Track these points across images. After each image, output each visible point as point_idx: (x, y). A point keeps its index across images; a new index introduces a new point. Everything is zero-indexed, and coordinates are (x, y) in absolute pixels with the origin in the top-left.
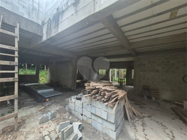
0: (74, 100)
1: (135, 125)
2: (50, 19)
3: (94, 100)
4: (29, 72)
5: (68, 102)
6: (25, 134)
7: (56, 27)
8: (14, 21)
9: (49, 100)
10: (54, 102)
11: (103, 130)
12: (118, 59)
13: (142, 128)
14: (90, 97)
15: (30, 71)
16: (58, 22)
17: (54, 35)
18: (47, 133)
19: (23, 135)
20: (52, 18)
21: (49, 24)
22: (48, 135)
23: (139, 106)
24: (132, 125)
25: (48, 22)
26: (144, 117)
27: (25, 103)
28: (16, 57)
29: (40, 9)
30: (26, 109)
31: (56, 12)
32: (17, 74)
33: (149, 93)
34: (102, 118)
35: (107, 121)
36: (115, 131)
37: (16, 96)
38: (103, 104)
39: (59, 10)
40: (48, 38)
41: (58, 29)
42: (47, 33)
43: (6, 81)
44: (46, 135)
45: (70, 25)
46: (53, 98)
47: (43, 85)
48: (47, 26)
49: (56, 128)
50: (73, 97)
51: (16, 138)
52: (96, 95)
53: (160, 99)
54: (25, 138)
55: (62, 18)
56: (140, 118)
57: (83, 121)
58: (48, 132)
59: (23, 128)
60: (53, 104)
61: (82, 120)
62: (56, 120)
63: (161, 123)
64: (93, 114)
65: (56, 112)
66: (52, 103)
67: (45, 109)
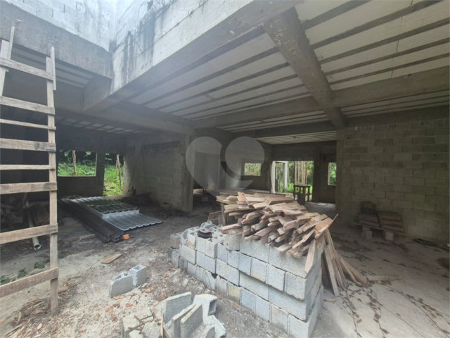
0: (194, 237)
1: (351, 305)
2: (129, 33)
3: (247, 240)
4: (81, 171)
5: (179, 242)
6: (76, 323)
7: (147, 53)
8: (42, 41)
9: (131, 238)
10: (143, 241)
11: (273, 315)
12: (295, 137)
13: (371, 312)
14: (238, 230)
15: (83, 169)
16: (153, 38)
17: (142, 72)
18: (134, 323)
19: (71, 323)
20: (134, 29)
21: (129, 47)
22: (136, 328)
23: (354, 255)
24: (345, 305)
25: (126, 41)
26: (372, 282)
27: (74, 243)
28: (52, 130)
29: (103, 14)
30: (77, 258)
31: (145, 12)
32: (55, 172)
33: (377, 221)
34: (270, 286)
35: (283, 293)
36: (306, 321)
37: (54, 228)
38: (271, 250)
39: (153, 7)
40: (127, 82)
41: (152, 56)
42: (124, 70)
43: (28, 190)
44: (131, 329)
45: (185, 43)
46: (139, 233)
47: (114, 200)
48: (122, 53)
49: (155, 310)
50: (189, 230)
51: (54, 332)
52: (253, 227)
53: (405, 237)
54: (77, 333)
55: (162, 27)
56: (362, 285)
57: (216, 291)
58: (135, 319)
59: (71, 307)
60: (140, 248)
61: (214, 288)
62: (150, 286)
63: (421, 301)
64: (245, 274)
65: (148, 268)
66: (138, 245)
67: (123, 260)
